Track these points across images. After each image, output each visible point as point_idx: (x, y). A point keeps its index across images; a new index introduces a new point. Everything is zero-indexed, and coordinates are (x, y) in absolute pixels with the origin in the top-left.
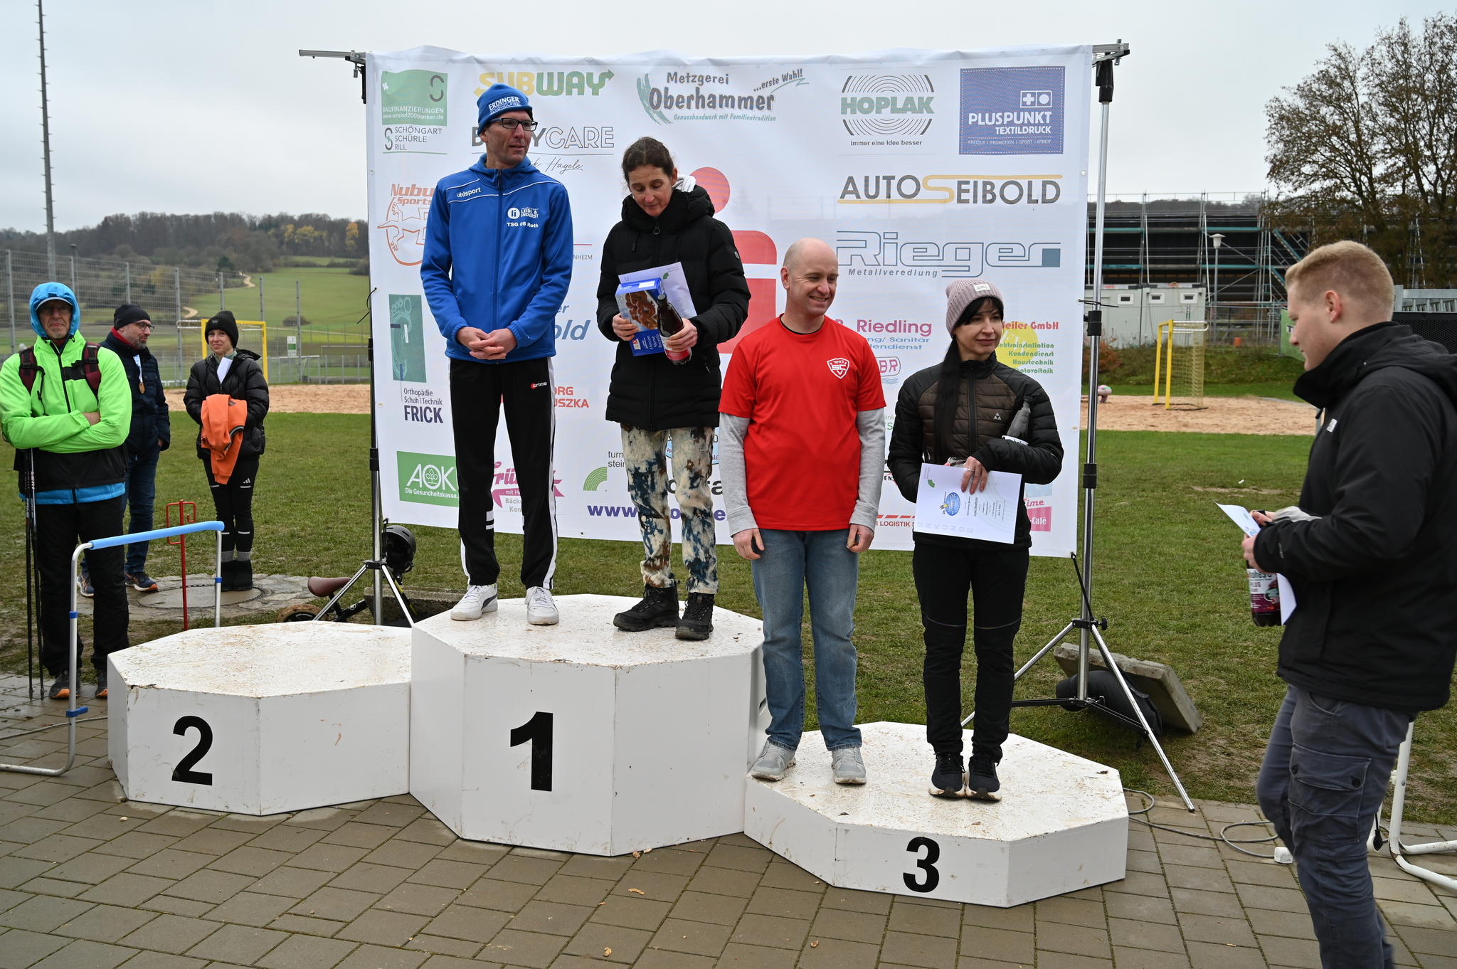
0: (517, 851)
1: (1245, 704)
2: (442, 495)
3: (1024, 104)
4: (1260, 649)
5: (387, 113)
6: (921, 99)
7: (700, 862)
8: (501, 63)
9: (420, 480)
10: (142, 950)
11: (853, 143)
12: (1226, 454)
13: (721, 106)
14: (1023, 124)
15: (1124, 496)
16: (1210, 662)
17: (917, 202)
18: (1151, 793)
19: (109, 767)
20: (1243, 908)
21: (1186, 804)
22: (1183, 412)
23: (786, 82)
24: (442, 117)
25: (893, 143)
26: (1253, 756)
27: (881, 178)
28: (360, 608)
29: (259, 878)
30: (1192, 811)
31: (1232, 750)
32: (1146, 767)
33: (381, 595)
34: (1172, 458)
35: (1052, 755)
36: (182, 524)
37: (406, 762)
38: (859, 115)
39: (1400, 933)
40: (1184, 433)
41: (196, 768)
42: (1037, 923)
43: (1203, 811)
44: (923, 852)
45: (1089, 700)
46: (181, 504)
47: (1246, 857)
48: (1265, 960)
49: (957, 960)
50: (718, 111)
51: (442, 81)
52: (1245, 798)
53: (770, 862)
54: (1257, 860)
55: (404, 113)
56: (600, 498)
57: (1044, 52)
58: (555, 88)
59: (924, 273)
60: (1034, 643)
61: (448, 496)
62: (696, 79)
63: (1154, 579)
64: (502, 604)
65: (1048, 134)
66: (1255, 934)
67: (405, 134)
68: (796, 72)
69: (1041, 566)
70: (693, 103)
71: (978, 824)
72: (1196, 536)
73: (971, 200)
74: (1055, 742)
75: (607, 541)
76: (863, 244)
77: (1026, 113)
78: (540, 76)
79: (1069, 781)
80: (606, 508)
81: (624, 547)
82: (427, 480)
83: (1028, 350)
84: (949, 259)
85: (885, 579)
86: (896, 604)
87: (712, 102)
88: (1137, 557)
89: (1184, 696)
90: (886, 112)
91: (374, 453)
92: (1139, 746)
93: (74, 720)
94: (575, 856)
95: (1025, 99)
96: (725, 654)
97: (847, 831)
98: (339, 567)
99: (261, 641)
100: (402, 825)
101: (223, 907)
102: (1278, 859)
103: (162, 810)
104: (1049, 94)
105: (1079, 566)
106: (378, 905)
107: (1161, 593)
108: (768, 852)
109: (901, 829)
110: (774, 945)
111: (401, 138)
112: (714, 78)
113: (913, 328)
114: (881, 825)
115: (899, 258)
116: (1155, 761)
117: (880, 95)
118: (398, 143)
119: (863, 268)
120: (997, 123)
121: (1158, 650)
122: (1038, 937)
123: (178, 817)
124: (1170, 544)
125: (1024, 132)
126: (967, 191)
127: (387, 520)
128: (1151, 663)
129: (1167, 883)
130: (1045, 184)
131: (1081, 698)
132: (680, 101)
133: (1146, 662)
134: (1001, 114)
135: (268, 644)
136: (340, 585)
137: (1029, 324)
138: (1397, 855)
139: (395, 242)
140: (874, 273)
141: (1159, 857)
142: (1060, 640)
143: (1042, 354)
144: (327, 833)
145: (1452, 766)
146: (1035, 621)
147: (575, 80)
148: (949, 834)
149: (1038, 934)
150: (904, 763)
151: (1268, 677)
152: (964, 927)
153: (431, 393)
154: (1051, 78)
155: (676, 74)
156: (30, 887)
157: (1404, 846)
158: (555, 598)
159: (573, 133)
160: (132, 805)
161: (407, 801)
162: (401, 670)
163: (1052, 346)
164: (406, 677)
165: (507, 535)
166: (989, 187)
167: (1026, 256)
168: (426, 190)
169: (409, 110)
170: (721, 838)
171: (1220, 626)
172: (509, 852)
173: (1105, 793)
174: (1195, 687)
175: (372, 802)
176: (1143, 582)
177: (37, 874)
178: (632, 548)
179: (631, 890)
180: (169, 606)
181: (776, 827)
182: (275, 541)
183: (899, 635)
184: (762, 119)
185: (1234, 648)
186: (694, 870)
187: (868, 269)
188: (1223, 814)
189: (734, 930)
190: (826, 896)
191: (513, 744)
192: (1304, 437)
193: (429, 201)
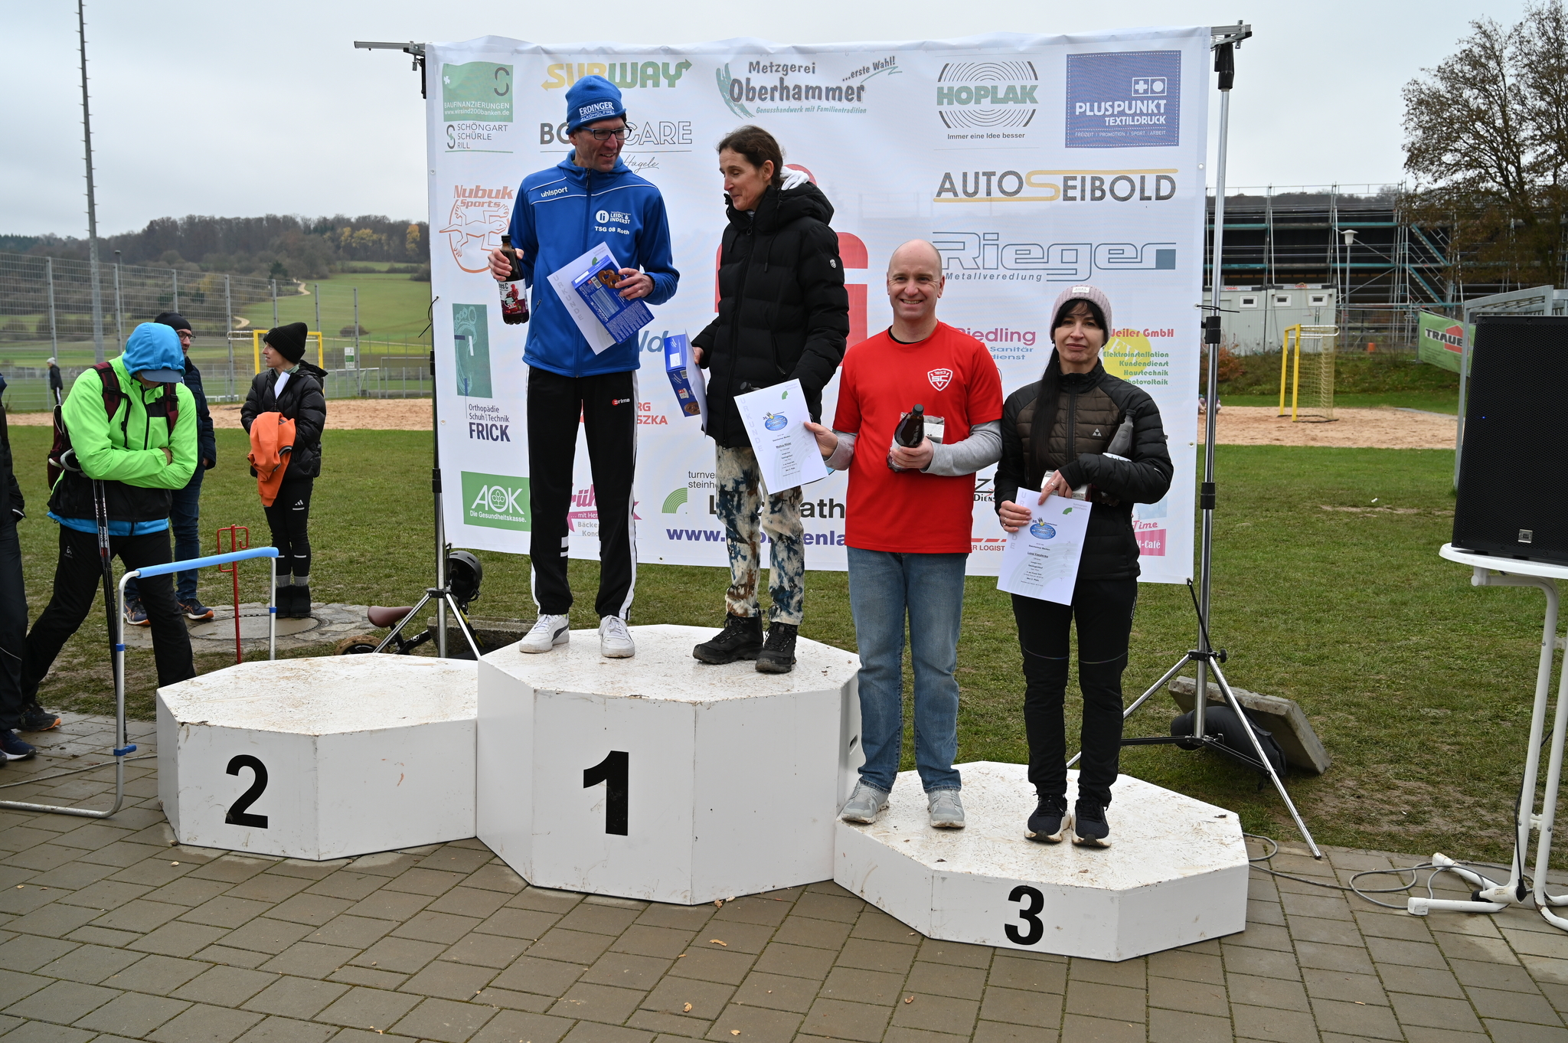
0: (591, 899)
1: (1377, 743)
2: (509, 518)
3: (1136, 91)
4: (1393, 683)
5: (449, 109)
6: (1023, 88)
7: (787, 912)
8: (570, 53)
9: (486, 502)
10: (196, 1002)
11: (949, 137)
12: (1357, 470)
13: (807, 98)
14: (1135, 114)
15: (1246, 516)
16: (1339, 697)
17: (1021, 199)
18: (1274, 839)
19: (160, 808)
20: (1373, 963)
21: (1311, 851)
22: (1310, 425)
23: (877, 71)
24: (508, 113)
25: (992, 136)
26: (1385, 799)
27: (981, 174)
28: (423, 639)
29: (318, 927)
30: (1318, 858)
31: (1362, 792)
32: (1269, 811)
33: (446, 626)
34: (1299, 475)
35: (1166, 798)
36: (233, 550)
37: (473, 804)
38: (957, 106)
39: (1544, 991)
40: (1312, 447)
41: (251, 810)
42: (1150, 978)
43: (1331, 858)
44: (1026, 902)
45: (1207, 738)
46: (233, 529)
47: (1379, 907)
48: (1397, 1019)
49: (1062, 1018)
50: (804, 103)
51: (508, 74)
52: (1376, 845)
53: (862, 912)
54: (1388, 911)
55: (467, 108)
56: (677, 522)
57: (1158, 35)
58: (629, 80)
59: (1028, 277)
60: (1147, 676)
61: (515, 519)
62: (780, 69)
63: (1278, 606)
64: (574, 635)
65: (1162, 125)
66: (1386, 991)
67: (468, 131)
68: (888, 60)
69: (1155, 593)
70: (777, 95)
71: (1086, 871)
72: (1324, 560)
73: (1079, 198)
74: (1169, 782)
75: (686, 567)
76: (961, 246)
77: (1139, 102)
78: (612, 67)
79: (1185, 826)
80: (687, 532)
81: (705, 573)
82: (493, 503)
83: (1141, 359)
84: (1055, 262)
85: (986, 607)
86: (997, 634)
87: (798, 93)
88: (1260, 583)
89: (1310, 734)
90: (986, 102)
91: (437, 474)
92: (1260, 787)
93: (122, 759)
94: (653, 905)
95: (1137, 87)
96: (813, 689)
97: (944, 879)
98: (401, 596)
99: (318, 675)
100: (469, 871)
101: (280, 958)
102: (1411, 910)
103: (215, 854)
104: (1163, 81)
105: (1196, 592)
106: (444, 957)
107: (1285, 622)
108: (860, 901)
109: (1002, 877)
110: (865, 1001)
111: (464, 136)
112: (799, 67)
113: (1016, 336)
114: (980, 873)
115: (1000, 260)
116: (1278, 804)
117: (979, 83)
118: (461, 141)
119: (962, 271)
120: (1107, 113)
121: (1282, 683)
122: (1150, 994)
123: (233, 862)
124: (1296, 569)
125: (1136, 123)
126: (1074, 187)
127: (450, 545)
128: (1274, 698)
129: (1290, 936)
130: (1159, 179)
131: (1198, 736)
132: (762, 93)
133: (1268, 697)
134: (1111, 103)
135: (326, 679)
136: (403, 614)
137: (1142, 332)
138: (1542, 906)
139: (459, 247)
140: (973, 277)
141: (1282, 908)
142: (1176, 673)
143: (1156, 364)
144: (389, 879)
146: (1149, 652)
147: (650, 71)
148: (1054, 882)
149: (1150, 990)
150: (1005, 806)
151: (1402, 712)
152: (1070, 983)
153: (497, 410)
154: (1165, 63)
155: (758, 63)
156: (76, 936)
157: (1551, 897)
158: (630, 628)
159: (648, 128)
160: (184, 849)
161: (473, 844)
162: (466, 705)
163: (1167, 355)
164: (472, 714)
165: (580, 560)
166: (1097, 183)
167: (1139, 257)
168: (491, 191)
169: (472, 106)
170: (808, 889)
171: (1350, 657)
172: (583, 900)
173: (1224, 838)
174: (1322, 724)
175: (437, 847)
176: (1267, 610)
177: (85, 923)
178: (713, 574)
179: (713, 941)
180: (221, 638)
181: (868, 874)
182: (333, 567)
183: (1001, 667)
184: (852, 111)
185: (1365, 681)
186: (780, 920)
187: (967, 272)
188: (1352, 861)
189: (823, 985)
190: (922, 949)
191: (586, 786)
192: (1444, 451)
193: (495, 204)
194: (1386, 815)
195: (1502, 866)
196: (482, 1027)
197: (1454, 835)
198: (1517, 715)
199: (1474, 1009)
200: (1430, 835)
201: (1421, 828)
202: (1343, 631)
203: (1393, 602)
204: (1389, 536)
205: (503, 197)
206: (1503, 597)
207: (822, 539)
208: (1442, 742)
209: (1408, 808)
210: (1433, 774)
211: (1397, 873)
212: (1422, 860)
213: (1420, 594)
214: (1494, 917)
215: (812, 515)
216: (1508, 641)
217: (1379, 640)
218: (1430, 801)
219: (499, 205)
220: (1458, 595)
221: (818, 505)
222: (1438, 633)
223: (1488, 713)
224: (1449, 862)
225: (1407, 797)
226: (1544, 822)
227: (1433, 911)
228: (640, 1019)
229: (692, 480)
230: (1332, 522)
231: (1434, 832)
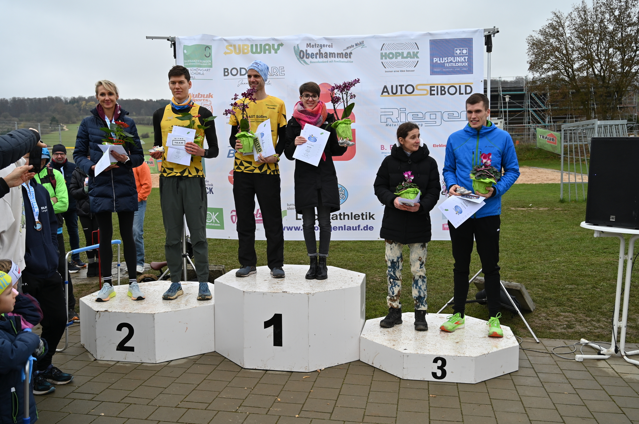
0: (269, 372)
1: (551, 299)
2: (213, 225)
3: (456, 54)
4: (553, 276)
5: (186, 63)
6: (413, 52)
7: (346, 373)
8: (235, 40)
10: (129, 418)
11: (386, 72)
13: (330, 57)
14: (456, 62)
16: (534, 282)
17: (413, 95)
18: (520, 337)
19: (83, 347)
20: (567, 379)
21: (535, 340)
23: (357, 46)
24: (210, 64)
25: (402, 71)
26: (558, 320)
27: (398, 86)
29: (166, 388)
30: (538, 343)
31: (549, 318)
33: (187, 269)
37: (214, 338)
38: (388, 60)
41: (127, 345)
42: (488, 389)
43: (543, 343)
44: (440, 363)
47: (564, 360)
49: (460, 405)
50: (329, 59)
51: (210, 49)
52: (558, 337)
53: (374, 371)
54: (569, 360)
55: (194, 63)
57: (464, 32)
58: (259, 51)
61: (216, 225)
62: (319, 46)
63: (504, 249)
65: (467, 66)
66: (574, 389)
67: (195, 72)
68: (361, 42)
70: (318, 56)
72: (517, 229)
73: (436, 94)
76: (391, 113)
77: (457, 57)
78: (252, 46)
80: (287, 227)
84: (427, 119)
87: (326, 55)
89: (528, 297)
90: (399, 58)
92: (512, 318)
94: (293, 373)
95: (457, 52)
96: (350, 286)
97: (408, 356)
100: (217, 364)
101: (156, 400)
102: (577, 360)
103: (113, 363)
104: (466, 49)
106: (220, 396)
107: (507, 254)
108: (372, 367)
109: (430, 354)
110: (386, 403)
111: (193, 73)
112: (327, 45)
114: (422, 353)
115: (407, 118)
117: (397, 51)
119: (392, 123)
120: (445, 62)
121: (511, 278)
122: (490, 394)
123: (121, 366)
124: (507, 233)
125: (457, 65)
126: (434, 90)
128: (515, 283)
129: (535, 371)
130: (466, 86)
132: (312, 55)
133: (512, 283)
134: (447, 58)
138: (624, 356)
140: (397, 125)
141: (530, 361)
144: (186, 369)
145: (638, 320)
147: (267, 47)
148: (450, 355)
149: (489, 393)
151: (559, 287)
152: (460, 392)
154: (467, 43)
155: (310, 44)
156: (70, 397)
157: (626, 352)
160: (100, 362)
161: (215, 354)
166: (443, 88)
167: (459, 116)
168: (204, 95)
169: (196, 62)
170: (351, 363)
171: (535, 267)
172: (265, 373)
173: (508, 336)
174: (529, 293)
175: (201, 356)
177: (71, 392)
181: (375, 356)
184: (347, 62)
185: (542, 276)
186: (344, 376)
187: (394, 124)
188: (551, 344)
189: (368, 398)
190: (401, 383)
191: (265, 327)
192: (553, 184)
193: (206, 100)
194: (559, 326)
195: (605, 342)
196: (244, 421)
197: (585, 332)
198: (601, 286)
199: (607, 393)
200: (577, 333)
201: (573, 330)
202: (530, 257)
203: (547, 245)
204: (540, 219)
205: (209, 97)
206: (588, 241)
207: (341, 228)
208: (575, 298)
209: (566, 323)
210: (574, 310)
211: (568, 347)
212: (576, 342)
213: (557, 241)
214: (607, 360)
215: (337, 219)
216: (593, 258)
217: (544, 260)
218: (575, 320)
219: (207, 101)
220: (571, 241)
221: (339, 215)
222: (567, 256)
223: (590, 286)
224: (587, 341)
225: (565, 319)
226: (624, 323)
227: (584, 359)
228: (303, 414)
229: (289, 207)
230: (517, 214)
231: (578, 331)
